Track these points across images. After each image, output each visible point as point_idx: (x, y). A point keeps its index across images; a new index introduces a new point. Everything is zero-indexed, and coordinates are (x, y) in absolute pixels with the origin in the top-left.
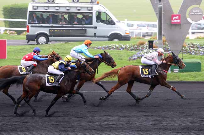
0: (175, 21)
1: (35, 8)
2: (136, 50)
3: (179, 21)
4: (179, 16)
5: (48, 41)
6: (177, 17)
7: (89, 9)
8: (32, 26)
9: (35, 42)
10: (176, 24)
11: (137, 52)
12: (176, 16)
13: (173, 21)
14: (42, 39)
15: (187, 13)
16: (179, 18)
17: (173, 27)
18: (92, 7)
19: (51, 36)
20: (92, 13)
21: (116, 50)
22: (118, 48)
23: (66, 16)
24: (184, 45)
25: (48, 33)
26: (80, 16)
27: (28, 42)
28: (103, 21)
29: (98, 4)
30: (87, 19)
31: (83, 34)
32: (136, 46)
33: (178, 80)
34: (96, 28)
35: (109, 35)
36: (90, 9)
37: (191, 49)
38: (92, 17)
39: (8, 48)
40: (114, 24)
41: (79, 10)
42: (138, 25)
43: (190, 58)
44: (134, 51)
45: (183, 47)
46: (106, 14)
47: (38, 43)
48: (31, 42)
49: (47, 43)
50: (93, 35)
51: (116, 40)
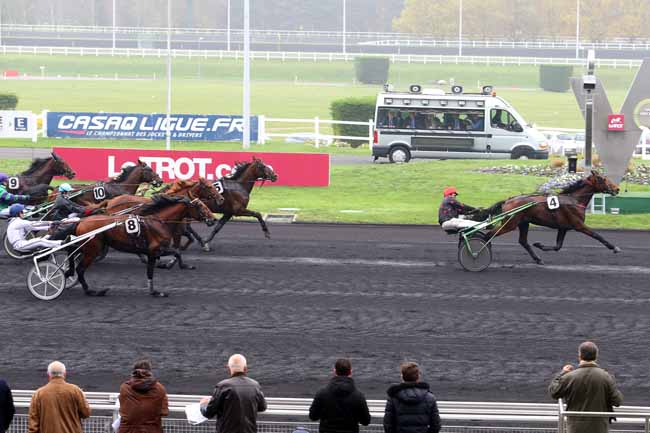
0: (615, 126)
1: (388, 101)
2: (548, 174)
3: (621, 126)
4: (622, 117)
5: (408, 158)
6: (618, 120)
7: (479, 103)
8: (382, 133)
9: (387, 159)
10: (616, 131)
11: (550, 179)
12: (616, 117)
13: (610, 126)
14: (399, 155)
15: (636, 111)
16: (622, 121)
17: (611, 136)
18: (484, 101)
19: (414, 149)
20: (483, 111)
21: (514, 175)
22: (517, 172)
23: (440, 116)
24: (630, 167)
25: (409, 144)
26: (463, 117)
27: (376, 158)
28: (502, 126)
29: (494, 96)
30: (474, 122)
31: (468, 146)
32: (548, 169)
33: (617, 227)
34: (490, 136)
35: (511, 149)
36: (481, 104)
37: (643, 175)
38: (484, 118)
39: (332, 169)
40: (521, 130)
41: (462, 106)
42: (558, 137)
43: (640, 190)
44: (544, 177)
45: (629, 171)
46: (509, 113)
47: (392, 161)
48: (381, 159)
49: (407, 160)
50: (485, 148)
51: (524, 158)
